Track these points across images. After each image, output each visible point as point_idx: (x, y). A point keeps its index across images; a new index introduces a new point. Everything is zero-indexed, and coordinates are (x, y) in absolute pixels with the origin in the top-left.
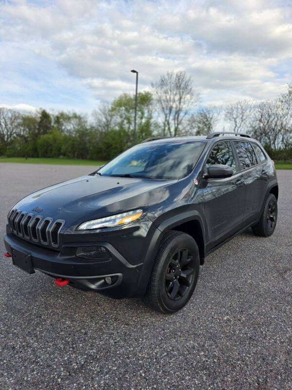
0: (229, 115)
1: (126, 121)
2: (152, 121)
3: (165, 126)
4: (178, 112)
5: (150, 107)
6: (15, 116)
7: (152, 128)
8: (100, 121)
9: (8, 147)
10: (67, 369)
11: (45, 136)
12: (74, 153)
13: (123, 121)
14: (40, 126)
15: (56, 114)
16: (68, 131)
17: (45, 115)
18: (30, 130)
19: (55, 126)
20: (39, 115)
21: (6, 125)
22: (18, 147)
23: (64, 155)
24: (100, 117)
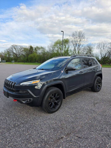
0: (98, 47)
1: (59, 49)
2: (69, 49)
3: (74, 51)
4: (79, 46)
5: (69, 44)
6: (21, 48)
7: (69, 52)
8: (50, 49)
9: (18, 59)
10: (14, 125)
11: (31, 55)
12: (41, 61)
13: (58, 49)
14: (29, 51)
15: (35, 47)
16: (39, 53)
17: (31, 47)
18: (26, 52)
19: (35, 51)
20: (29, 48)
21: (18, 51)
22: (22, 58)
23: (37, 61)
24: (50, 48)
